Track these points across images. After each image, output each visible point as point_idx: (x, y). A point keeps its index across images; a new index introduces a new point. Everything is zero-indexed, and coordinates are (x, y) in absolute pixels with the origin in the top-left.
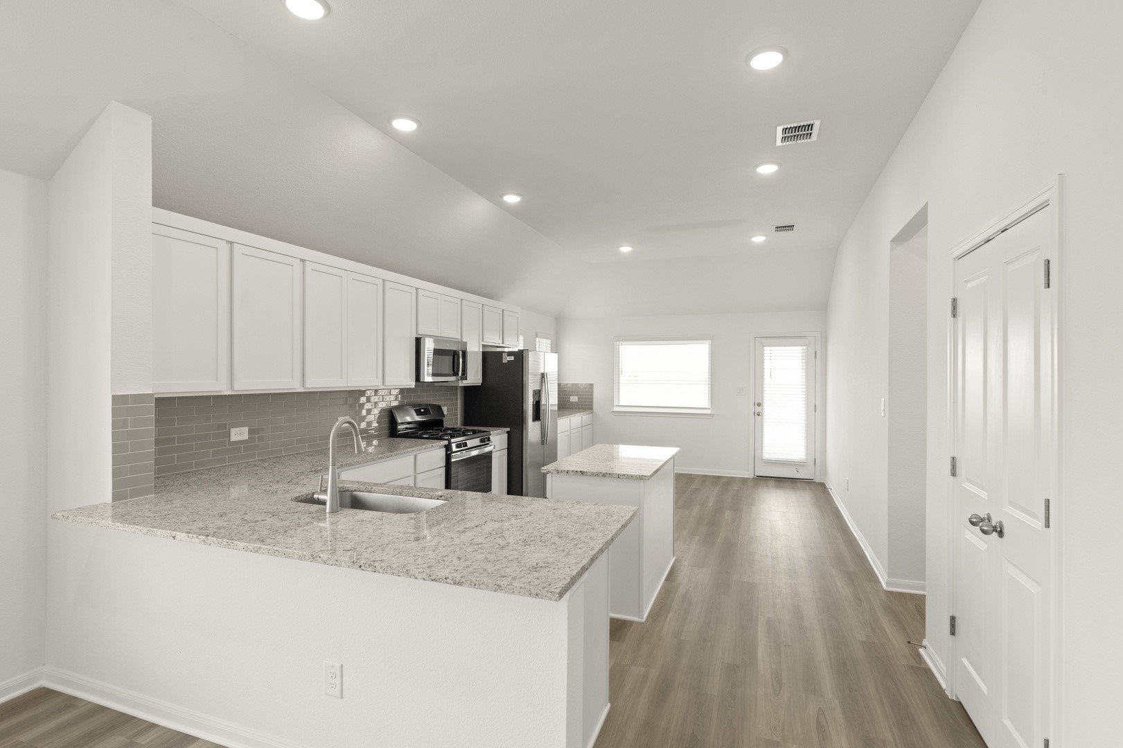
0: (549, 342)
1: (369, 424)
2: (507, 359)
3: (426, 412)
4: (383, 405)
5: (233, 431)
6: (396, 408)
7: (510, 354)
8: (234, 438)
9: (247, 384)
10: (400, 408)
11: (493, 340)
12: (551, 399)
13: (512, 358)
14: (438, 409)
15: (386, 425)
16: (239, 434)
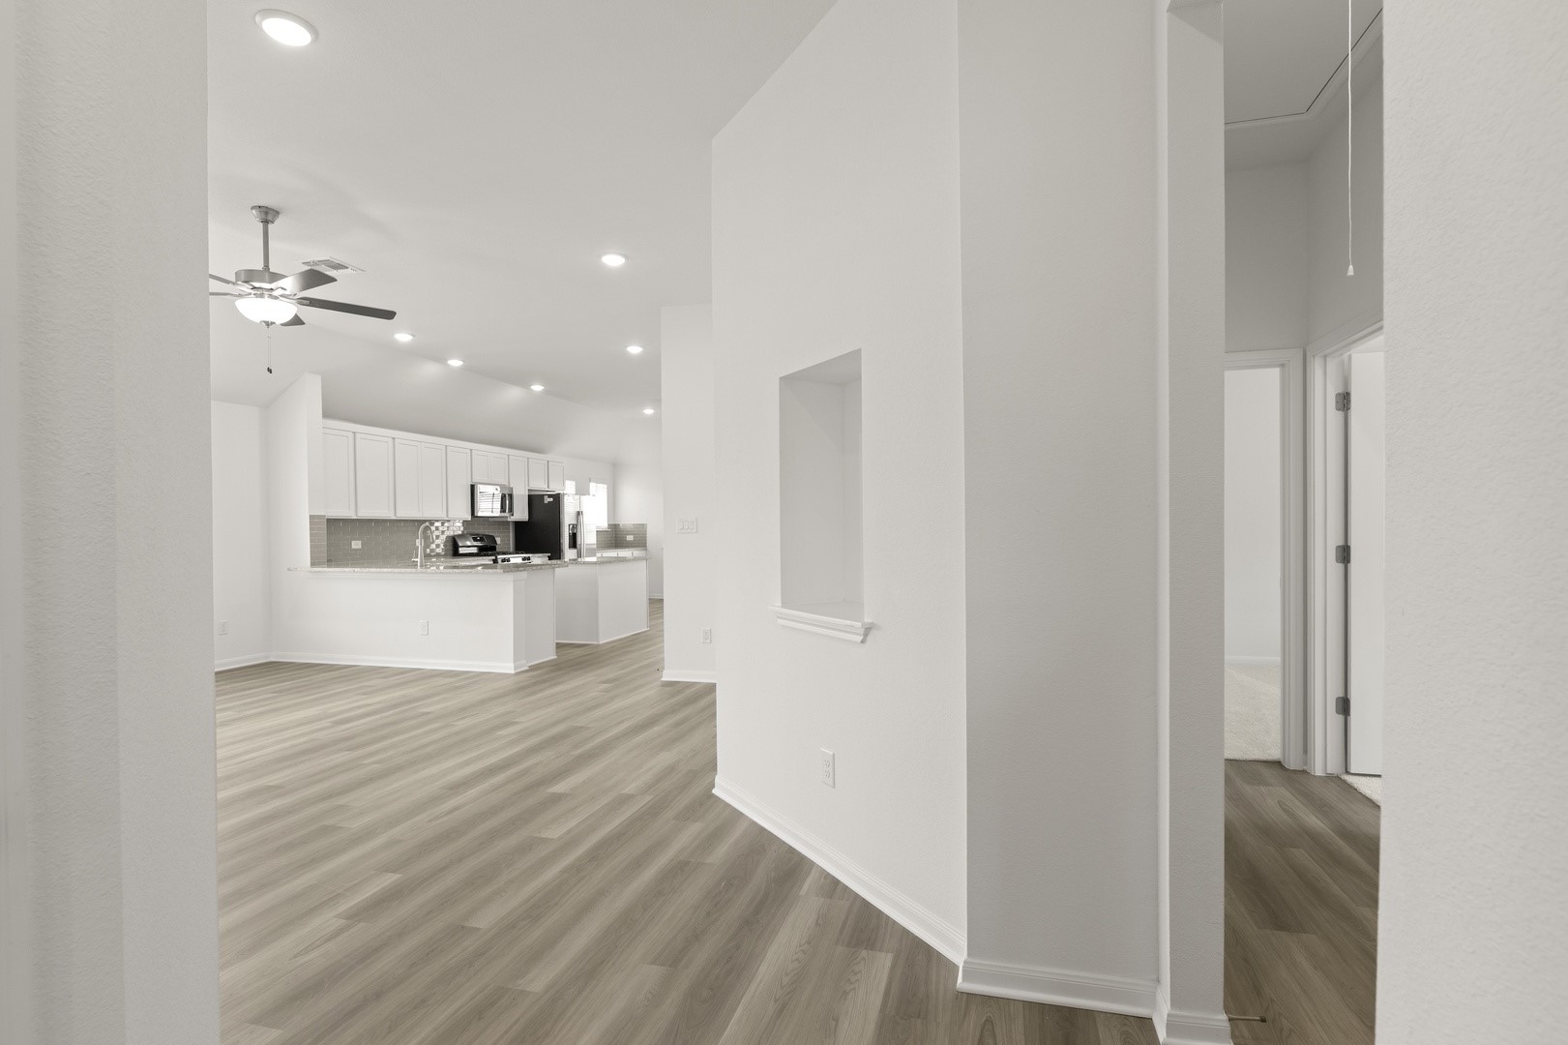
0: (605, 486)
1: (438, 546)
2: (547, 500)
3: (481, 540)
4: (447, 533)
5: (353, 542)
6: (459, 536)
7: (550, 496)
8: (353, 547)
9: (365, 513)
10: (462, 536)
11: (539, 485)
12: (588, 537)
13: (551, 499)
14: (493, 539)
15: (450, 548)
16: (356, 545)
